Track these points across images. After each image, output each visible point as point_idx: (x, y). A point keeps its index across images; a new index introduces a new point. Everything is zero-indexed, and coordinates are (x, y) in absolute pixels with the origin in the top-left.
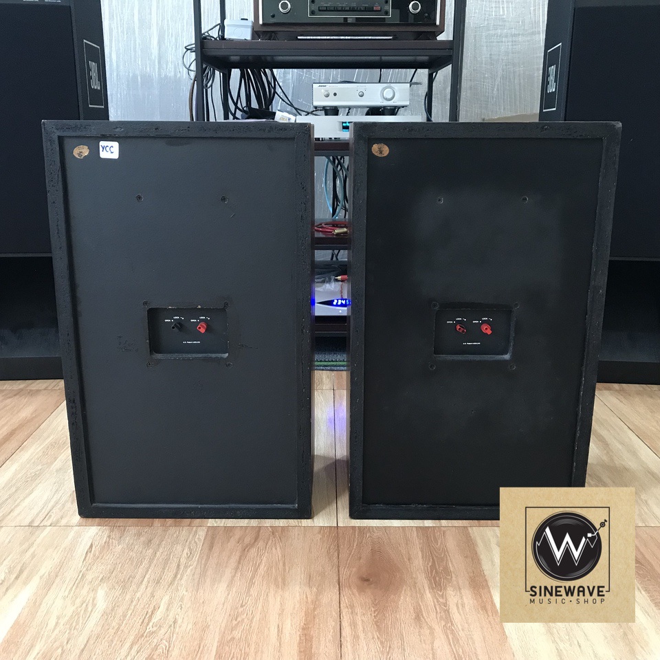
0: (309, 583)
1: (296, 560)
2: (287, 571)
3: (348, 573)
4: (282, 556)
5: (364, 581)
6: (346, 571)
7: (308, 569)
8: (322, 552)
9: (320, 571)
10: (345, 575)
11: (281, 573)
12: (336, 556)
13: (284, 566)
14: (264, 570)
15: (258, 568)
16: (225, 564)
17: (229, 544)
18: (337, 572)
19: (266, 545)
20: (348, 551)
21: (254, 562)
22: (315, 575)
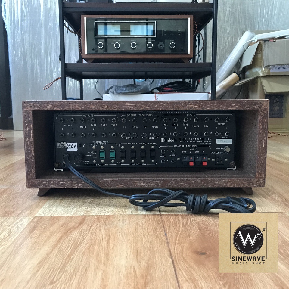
0: (137, 257)
1: (121, 239)
2: (111, 247)
3: (180, 248)
4: (106, 235)
5: (200, 254)
6: (177, 247)
7: (135, 245)
8: (148, 232)
9: (148, 246)
10: (177, 250)
11: (105, 249)
12: (163, 235)
13: (108, 243)
14: (85, 247)
15: (78, 246)
16: (43, 243)
17: (52, 227)
18: (167, 247)
19: (90, 227)
20: (175, 231)
21: (76, 241)
22: (143, 250)
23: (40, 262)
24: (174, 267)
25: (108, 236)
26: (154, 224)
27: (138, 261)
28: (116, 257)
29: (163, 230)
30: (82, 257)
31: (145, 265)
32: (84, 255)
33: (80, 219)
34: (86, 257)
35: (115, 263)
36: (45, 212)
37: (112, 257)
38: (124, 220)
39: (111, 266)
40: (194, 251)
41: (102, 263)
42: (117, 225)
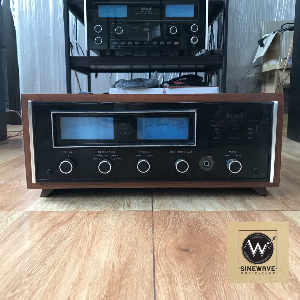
0: (119, 253)
1: (107, 234)
2: (95, 242)
3: (164, 244)
4: (93, 231)
5: (183, 251)
6: (162, 243)
7: (119, 241)
8: (136, 227)
9: (132, 242)
10: (161, 246)
11: (88, 244)
12: (151, 231)
13: (93, 239)
14: (70, 242)
15: (63, 241)
16: (28, 237)
17: (40, 222)
18: (151, 244)
19: (79, 223)
20: (163, 227)
21: (61, 236)
22: (126, 245)
23: (21, 256)
24: (154, 263)
25: (95, 231)
26: (144, 220)
27: (119, 256)
28: (98, 252)
29: (151, 226)
30: (65, 251)
31: (125, 260)
32: (66, 250)
33: (70, 215)
34: (68, 251)
35: (95, 258)
36: (36, 208)
37: (93, 252)
38: (114, 216)
39: (91, 261)
40: (178, 248)
41: (83, 258)
42: (106, 220)
